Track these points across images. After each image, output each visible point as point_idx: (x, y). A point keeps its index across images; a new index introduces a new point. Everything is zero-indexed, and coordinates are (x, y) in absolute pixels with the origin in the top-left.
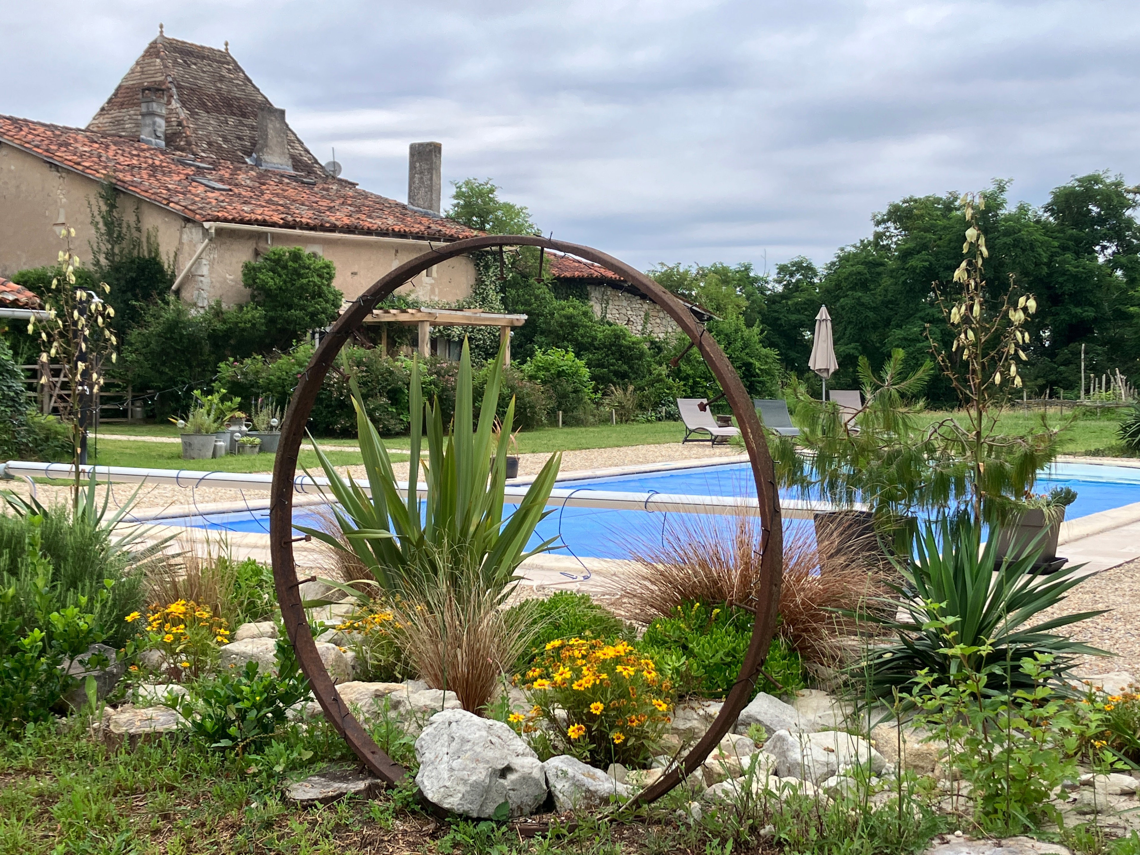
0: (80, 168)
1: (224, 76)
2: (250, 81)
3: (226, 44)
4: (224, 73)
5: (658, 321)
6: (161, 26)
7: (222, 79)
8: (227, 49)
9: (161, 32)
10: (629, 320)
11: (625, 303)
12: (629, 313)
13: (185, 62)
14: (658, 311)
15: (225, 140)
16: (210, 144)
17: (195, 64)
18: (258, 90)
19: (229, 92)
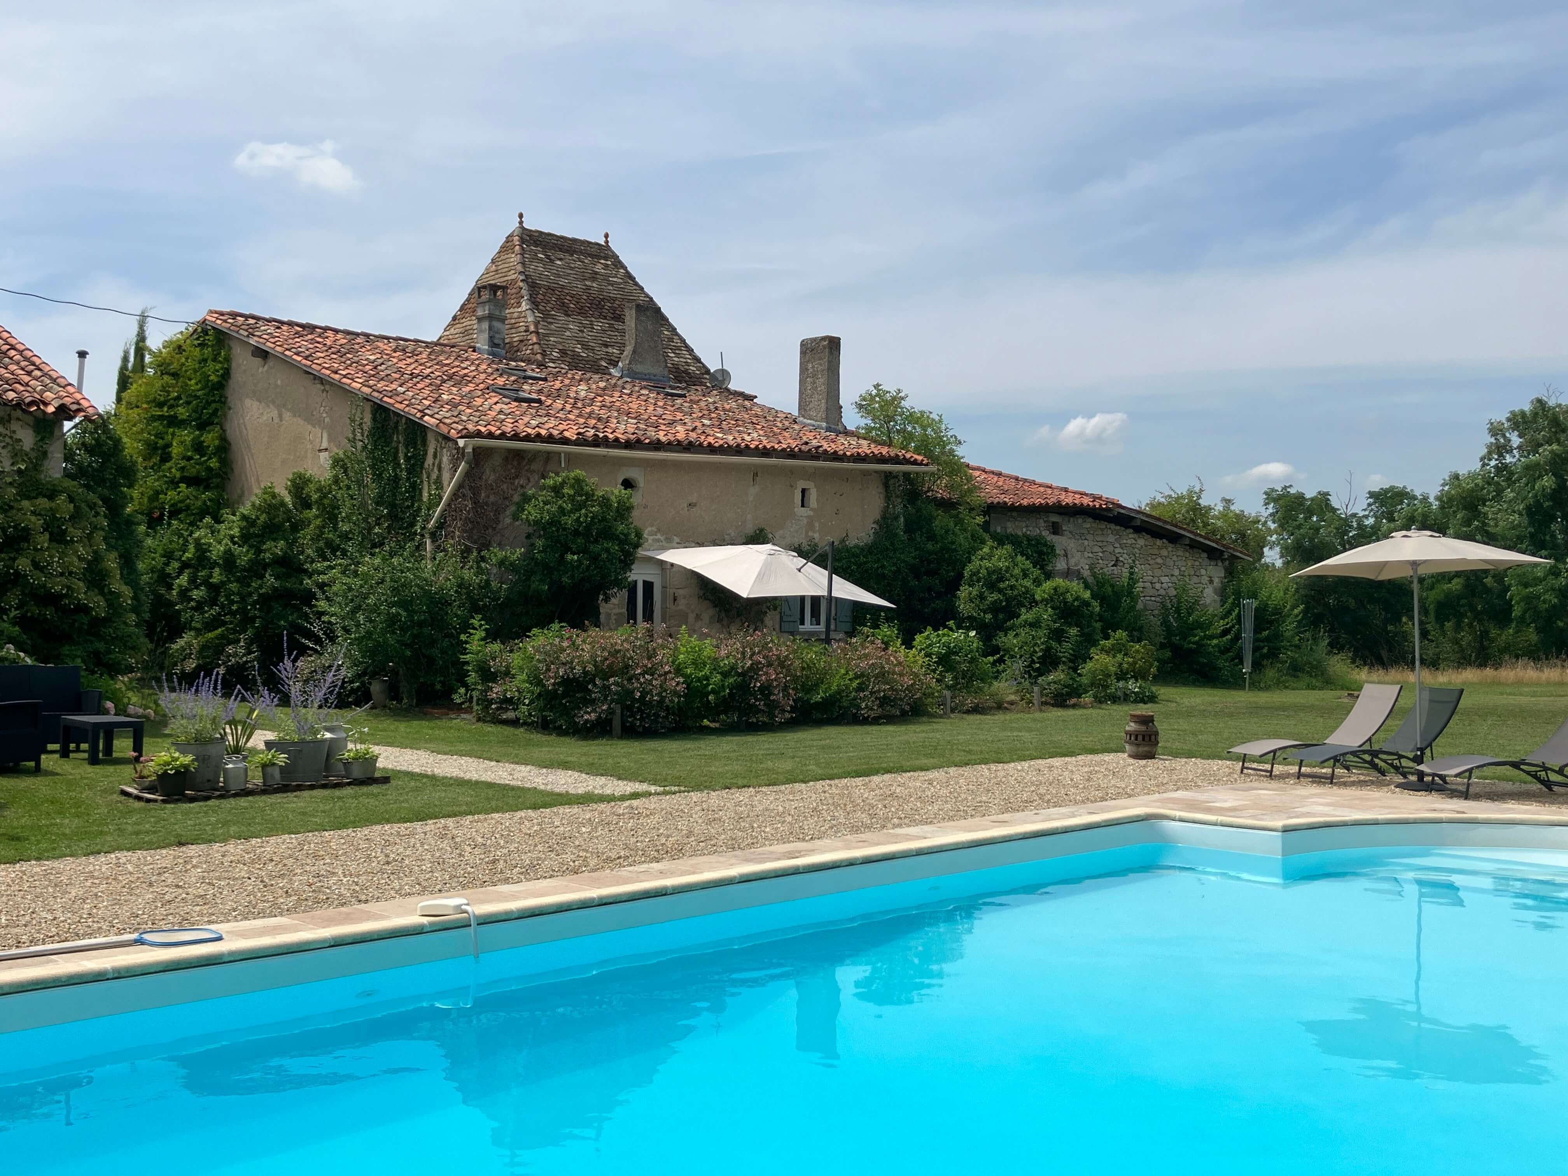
0: (337, 377)
1: (596, 273)
2: (632, 278)
3: (607, 236)
4: (599, 268)
5: (1159, 560)
6: (521, 216)
7: (594, 276)
8: (607, 242)
9: (521, 223)
10: (1117, 560)
11: (1111, 538)
12: (1117, 551)
13: (548, 257)
14: (1160, 548)
15: (585, 346)
16: (563, 352)
17: (561, 259)
18: (642, 289)
19: (601, 290)
